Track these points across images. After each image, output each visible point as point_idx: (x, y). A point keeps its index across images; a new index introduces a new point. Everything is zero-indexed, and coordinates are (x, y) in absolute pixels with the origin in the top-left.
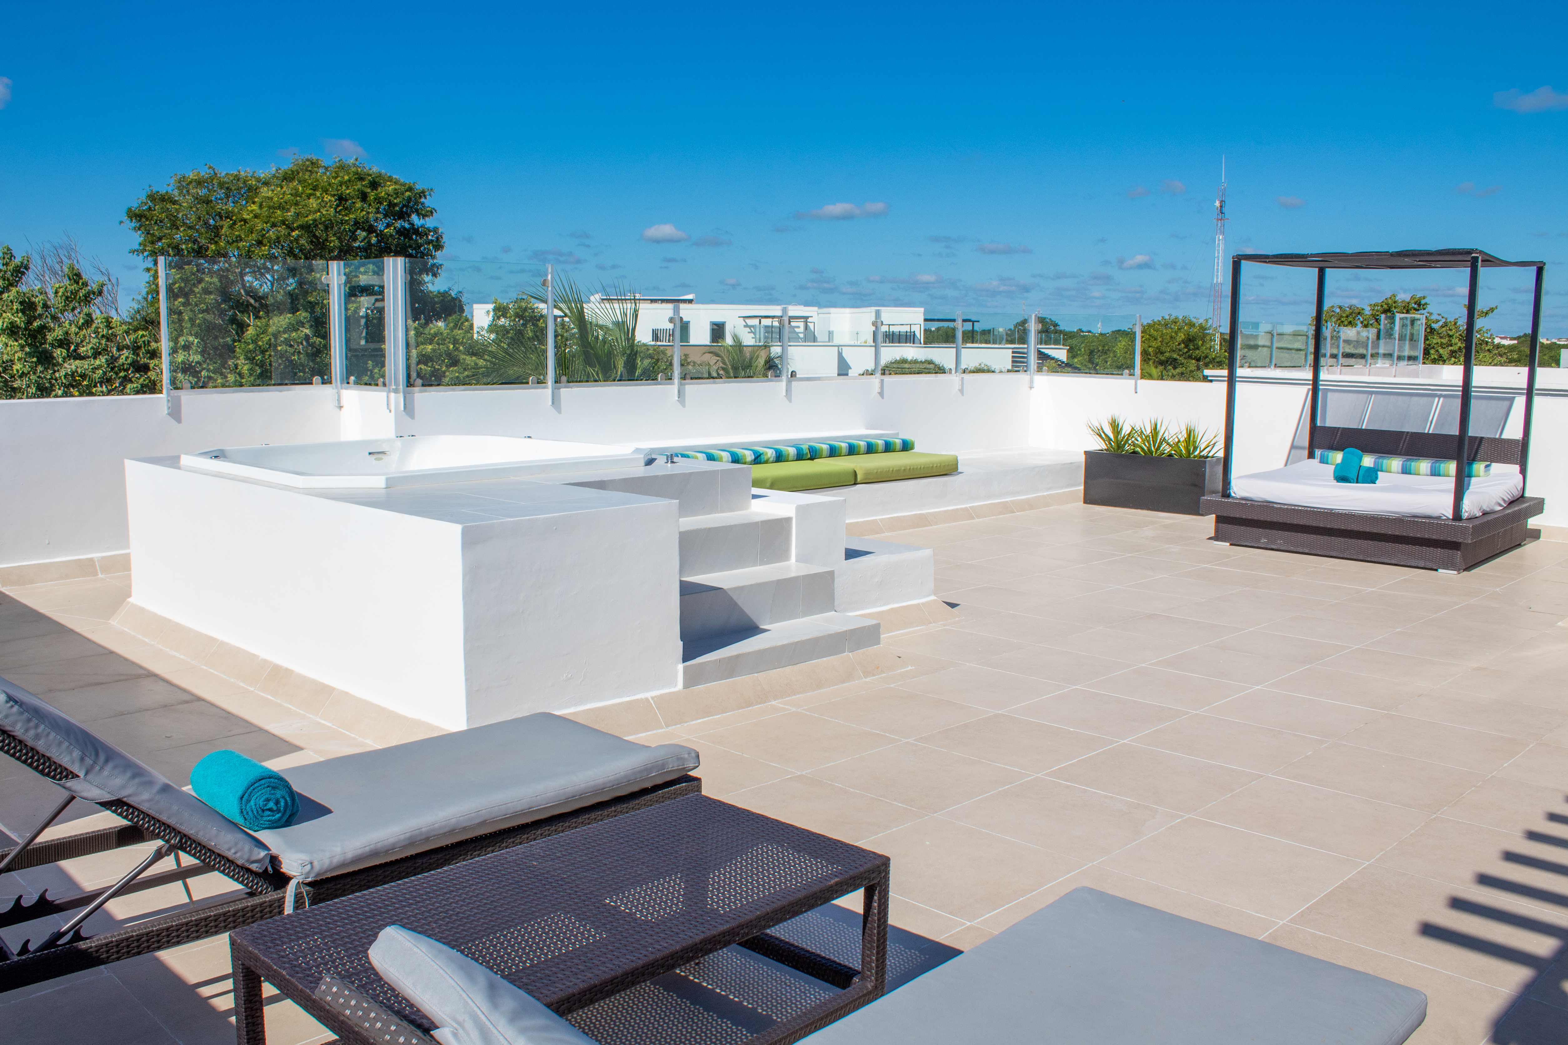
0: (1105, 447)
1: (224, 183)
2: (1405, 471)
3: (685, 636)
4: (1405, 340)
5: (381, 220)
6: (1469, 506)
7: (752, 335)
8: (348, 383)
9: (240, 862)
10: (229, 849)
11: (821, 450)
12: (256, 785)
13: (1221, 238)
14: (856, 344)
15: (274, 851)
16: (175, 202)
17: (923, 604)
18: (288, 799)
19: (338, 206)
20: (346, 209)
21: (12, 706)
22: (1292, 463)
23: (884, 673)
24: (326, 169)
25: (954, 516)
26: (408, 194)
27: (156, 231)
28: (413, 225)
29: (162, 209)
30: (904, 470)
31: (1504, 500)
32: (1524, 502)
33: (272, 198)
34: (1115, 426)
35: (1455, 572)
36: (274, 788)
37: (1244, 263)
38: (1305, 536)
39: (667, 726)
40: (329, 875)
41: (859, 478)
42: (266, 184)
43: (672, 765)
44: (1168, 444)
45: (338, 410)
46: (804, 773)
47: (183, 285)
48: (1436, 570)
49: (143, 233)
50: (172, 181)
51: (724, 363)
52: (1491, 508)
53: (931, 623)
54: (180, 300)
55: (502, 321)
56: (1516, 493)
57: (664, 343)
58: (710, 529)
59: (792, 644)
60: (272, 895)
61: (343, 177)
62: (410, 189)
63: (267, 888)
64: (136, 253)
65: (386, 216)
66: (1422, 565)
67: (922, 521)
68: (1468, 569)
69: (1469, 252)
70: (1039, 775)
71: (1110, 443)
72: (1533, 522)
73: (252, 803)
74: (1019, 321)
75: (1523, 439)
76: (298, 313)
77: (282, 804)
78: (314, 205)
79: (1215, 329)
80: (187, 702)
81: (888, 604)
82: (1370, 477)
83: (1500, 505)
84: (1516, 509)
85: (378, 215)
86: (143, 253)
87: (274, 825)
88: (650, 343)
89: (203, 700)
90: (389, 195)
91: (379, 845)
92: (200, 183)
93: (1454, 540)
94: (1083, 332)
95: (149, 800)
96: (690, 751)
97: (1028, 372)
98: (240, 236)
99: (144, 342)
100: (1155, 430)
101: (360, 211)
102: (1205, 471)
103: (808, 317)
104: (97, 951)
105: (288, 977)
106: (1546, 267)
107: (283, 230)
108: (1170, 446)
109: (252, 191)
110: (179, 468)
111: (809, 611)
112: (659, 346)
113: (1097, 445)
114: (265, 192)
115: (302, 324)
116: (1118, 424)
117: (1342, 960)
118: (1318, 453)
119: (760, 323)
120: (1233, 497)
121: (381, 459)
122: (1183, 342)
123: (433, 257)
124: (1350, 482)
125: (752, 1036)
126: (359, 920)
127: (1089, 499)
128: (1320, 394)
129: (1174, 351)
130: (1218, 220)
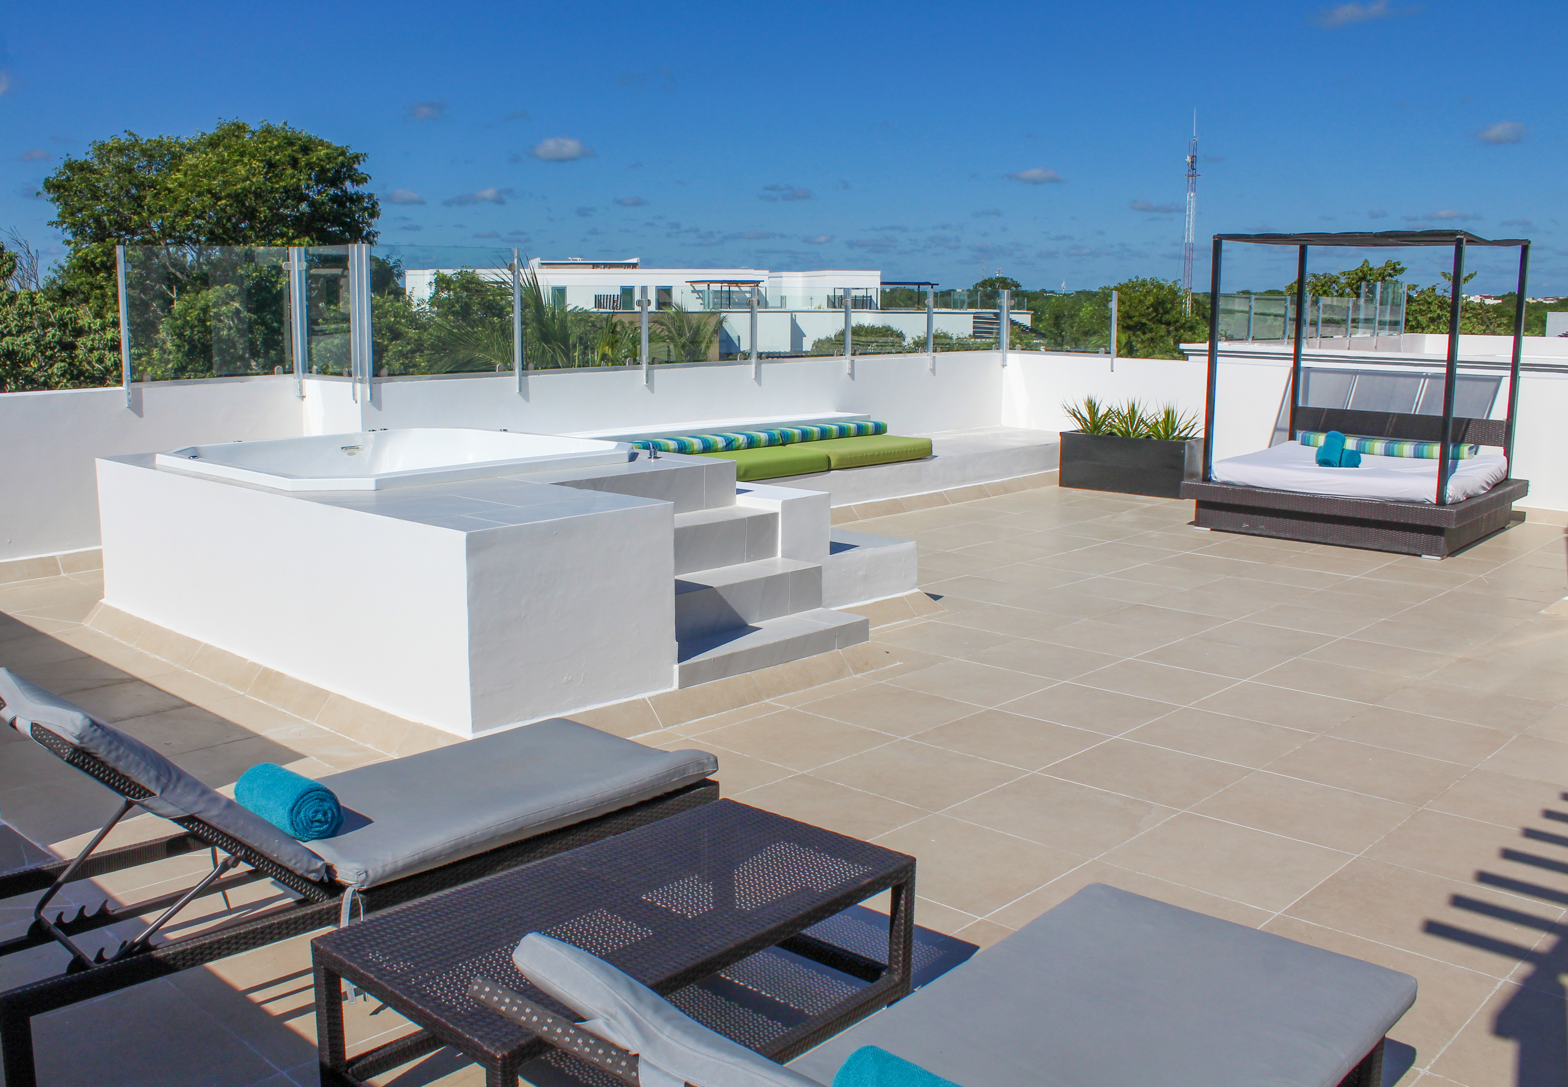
0: (1080, 428)
1: (147, 150)
2: (1388, 453)
3: (681, 636)
4: (1387, 304)
5: (313, 187)
6: (1453, 490)
7: (700, 301)
8: (310, 372)
9: (299, 872)
10: (290, 860)
11: (793, 435)
12: (305, 798)
13: (1192, 195)
14: (810, 310)
15: (328, 860)
16: (93, 171)
17: (906, 597)
18: (335, 810)
19: (266, 173)
20: (277, 176)
21: (96, 730)
22: (1276, 444)
23: (873, 669)
24: (253, 133)
25: (928, 501)
26: (341, 158)
27: (76, 202)
28: (346, 192)
29: (81, 179)
30: (878, 455)
31: (1487, 483)
32: (1508, 485)
33: (196, 166)
34: (1092, 407)
35: (1439, 558)
36: (322, 800)
37: (1226, 244)
38: (1287, 522)
39: (665, 726)
40: (382, 882)
41: (833, 464)
42: (191, 150)
43: (692, 771)
44: (1146, 425)
45: (300, 400)
46: (805, 772)
47: (105, 259)
48: (1420, 556)
49: (61, 204)
50: (91, 148)
51: (670, 332)
52: (1476, 492)
53: (915, 616)
54: (102, 275)
55: (444, 295)
56: (1500, 476)
57: (608, 310)
58: (699, 527)
59: (783, 642)
60: (328, 903)
61: (272, 142)
62: (343, 154)
63: (323, 897)
64: (54, 225)
65: (318, 182)
66: (1406, 551)
67: (895, 507)
68: (1452, 554)
69: (1453, 233)
70: (1035, 772)
71: (1086, 424)
72: (1517, 505)
73: (302, 814)
74: (979, 281)
75: (1507, 419)
76: (226, 285)
77: (330, 815)
78: (243, 172)
79: (1186, 292)
80: (179, 707)
81: (873, 597)
82: (1352, 460)
83: (1484, 488)
84: (1500, 492)
85: (310, 182)
86: (62, 225)
87: (322, 836)
88: (592, 310)
89: (194, 705)
90: (321, 160)
91: (427, 853)
92: (121, 150)
93: (1438, 525)
94: (1046, 292)
95: (219, 816)
96: (709, 756)
97: (1001, 350)
98: (164, 206)
99: (71, 319)
100: (1133, 411)
101: (289, 178)
102: (1184, 452)
103: (759, 282)
104: (174, 959)
105: (376, 980)
106: (1531, 245)
107: (207, 199)
108: (1148, 427)
109: (177, 157)
110: (154, 468)
111: (797, 607)
112: (602, 313)
113: (1073, 426)
114: (190, 159)
115: (233, 299)
116: (1095, 404)
117: (1335, 948)
118: (1299, 434)
119: (709, 288)
120: (1214, 481)
121: (354, 454)
122: (1152, 305)
123: (369, 225)
124: (1333, 466)
125: (787, 1029)
126: (430, 926)
127: (1065, 481)
128: (1302, 374)
129: (1143, 315)
130: (1189, 176)
